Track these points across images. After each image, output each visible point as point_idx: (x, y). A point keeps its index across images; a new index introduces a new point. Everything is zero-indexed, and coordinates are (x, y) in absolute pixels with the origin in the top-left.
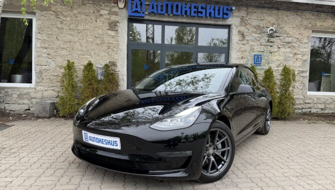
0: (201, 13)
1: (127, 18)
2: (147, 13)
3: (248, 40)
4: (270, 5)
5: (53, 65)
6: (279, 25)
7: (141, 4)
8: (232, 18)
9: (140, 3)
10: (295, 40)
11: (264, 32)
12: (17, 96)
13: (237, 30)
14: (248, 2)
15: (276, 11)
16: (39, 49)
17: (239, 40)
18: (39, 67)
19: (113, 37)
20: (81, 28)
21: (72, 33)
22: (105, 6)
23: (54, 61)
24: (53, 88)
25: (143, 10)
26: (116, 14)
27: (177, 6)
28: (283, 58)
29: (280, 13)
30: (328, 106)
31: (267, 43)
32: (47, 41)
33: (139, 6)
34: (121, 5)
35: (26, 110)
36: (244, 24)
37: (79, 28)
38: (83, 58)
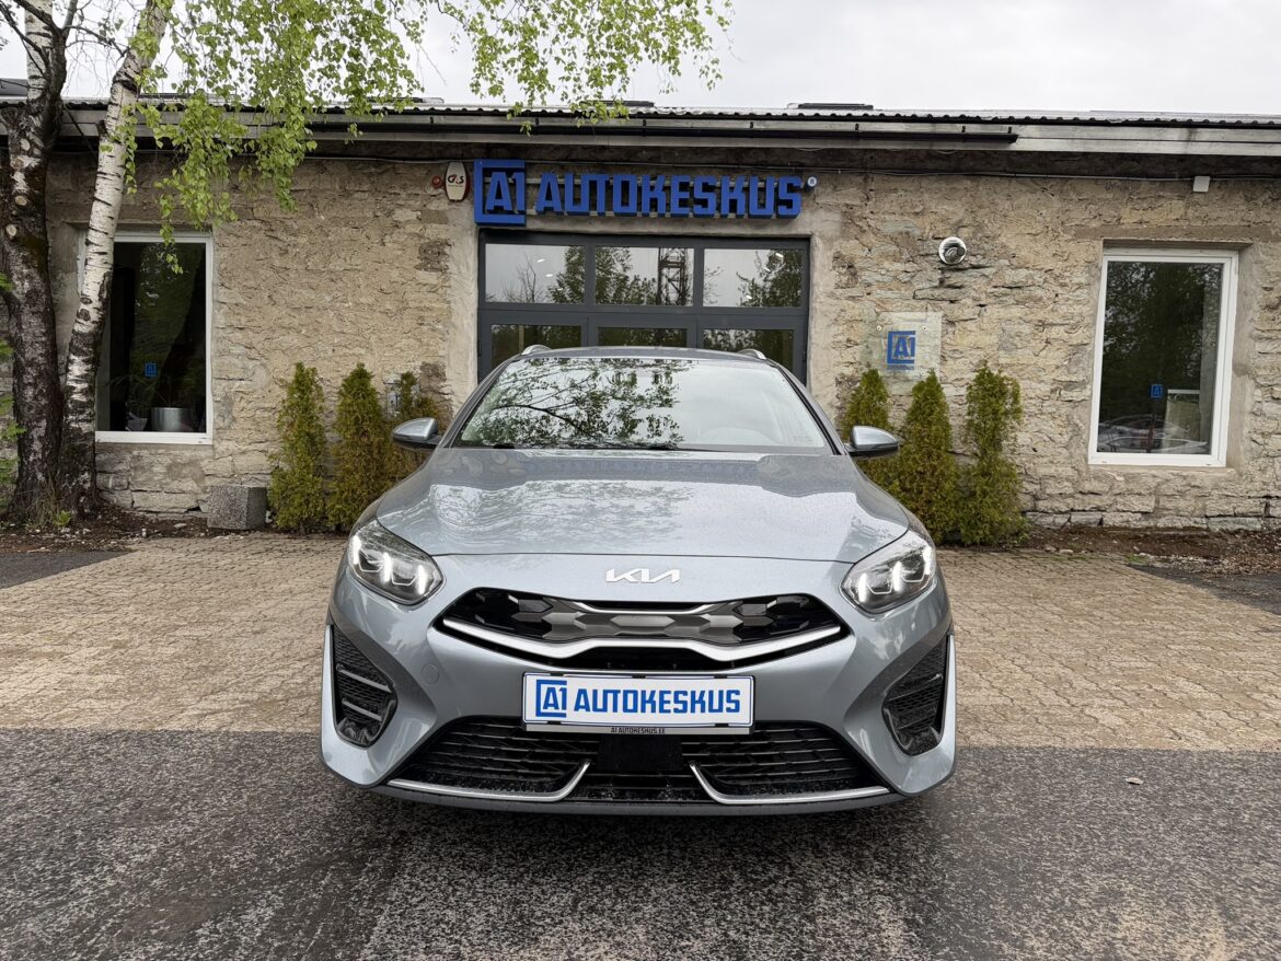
0: (704, 203)
1: (474, 230)
2: (532, 211)
3: (869, 285)
4: (945, 164)
5: (261, 377)
6: (979, 227)
7: (513, 185)
8: (812, 212)
9: (511, 180)
10: (1038, 278)
11: (927, 255)
12: (164, 470)
13: (831, 254)
14: (868, 156)
15: (968, 183)
16: (221, 333)
17: (838, 286)
18: (224, 383)
19: (433, 289)
20: (337, 265)
21: (314, 282)
22: (409, 195)
23: (262, 365)
24: (262, 446)
25: (520, 206)
26: (441, 218)
27: (625, 185)
28: (994, 339)
29: (984, 188)
30: (1169, 505)
31: (937, 293)
32: (244, 307)
33: (505, 192)
34: (456, 191)
35: (190, 510)
36: (853, 231)
37: (331, 267)
38: (345, 355)
